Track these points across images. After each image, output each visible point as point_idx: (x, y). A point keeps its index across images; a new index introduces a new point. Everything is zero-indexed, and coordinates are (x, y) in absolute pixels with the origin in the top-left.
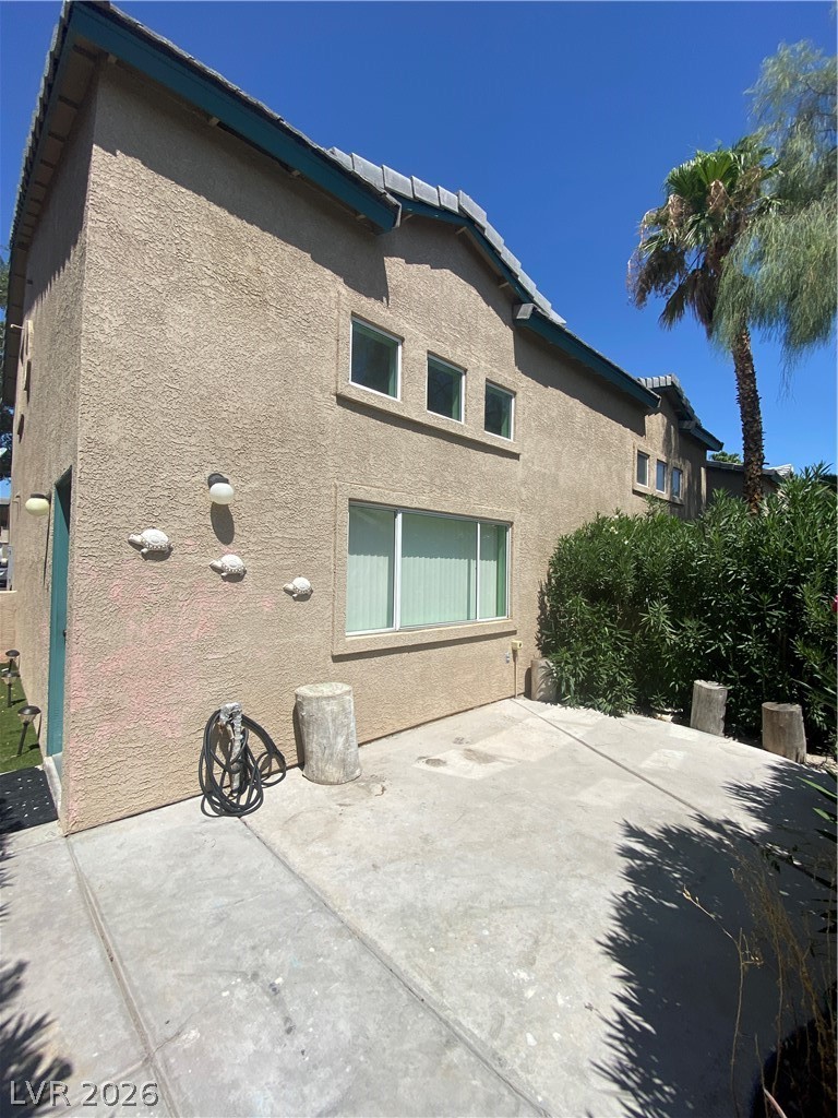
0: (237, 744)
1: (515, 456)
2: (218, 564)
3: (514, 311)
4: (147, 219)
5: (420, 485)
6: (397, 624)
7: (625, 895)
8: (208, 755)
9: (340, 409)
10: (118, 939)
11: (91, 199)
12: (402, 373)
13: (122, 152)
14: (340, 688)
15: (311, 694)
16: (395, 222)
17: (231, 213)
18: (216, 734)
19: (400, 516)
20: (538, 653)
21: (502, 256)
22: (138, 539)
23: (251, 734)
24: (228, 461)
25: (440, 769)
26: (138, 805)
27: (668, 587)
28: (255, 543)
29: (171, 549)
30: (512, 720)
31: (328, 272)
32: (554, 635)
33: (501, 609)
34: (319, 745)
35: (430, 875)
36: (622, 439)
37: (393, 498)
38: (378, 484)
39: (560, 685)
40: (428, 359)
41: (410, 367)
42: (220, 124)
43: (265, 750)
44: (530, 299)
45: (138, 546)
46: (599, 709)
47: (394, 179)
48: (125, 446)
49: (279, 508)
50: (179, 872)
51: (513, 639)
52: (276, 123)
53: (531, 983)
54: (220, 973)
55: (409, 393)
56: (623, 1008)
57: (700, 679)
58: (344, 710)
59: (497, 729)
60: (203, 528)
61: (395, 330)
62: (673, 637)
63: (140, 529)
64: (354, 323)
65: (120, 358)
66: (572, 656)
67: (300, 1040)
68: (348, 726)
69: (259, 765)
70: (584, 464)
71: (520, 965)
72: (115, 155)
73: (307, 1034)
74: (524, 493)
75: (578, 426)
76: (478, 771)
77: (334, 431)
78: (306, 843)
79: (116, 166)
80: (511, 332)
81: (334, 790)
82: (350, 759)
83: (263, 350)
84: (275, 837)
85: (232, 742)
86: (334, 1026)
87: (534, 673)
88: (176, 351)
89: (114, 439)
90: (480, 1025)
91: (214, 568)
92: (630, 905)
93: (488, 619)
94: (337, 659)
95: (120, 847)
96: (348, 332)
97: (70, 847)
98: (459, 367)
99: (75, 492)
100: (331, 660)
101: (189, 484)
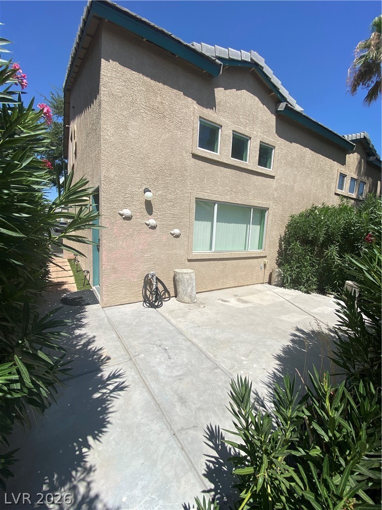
0: (154, 286)
1: (273, 177)
2: (148, 223)
3: (277, 106)
4: (121, 88)
5: (226, 191)
6: (213, 249)
7: (288, 346)
8: (145, 287)
9: (193, 160)
10: (121, 333)
11: (102, 82)
12: (220, 142)
13: (112, 60)
14: (190, 271)
15: (179, 272)
16: (220, 72)
17: (152, 79)
18: (147, 282)
19: (216, 205)
20: (276, 266)
21: (272, 80)
22: (121, 212)
23: (159, 283)
24: (151, 183)
25: (227, 303)
26: (123, 301)
27: (339, 239)
28: (160, 215)
29: (132, 216)
30: (260, 291)
31: (190, 99)
32: (284, 258)
33: (260, 247)
34: (182, 289)
35: (217, 331)
36: (331, 167)
37: (213, 197)
38: (208, 191)
39: (284, 279)
40: (233, 134)
41: (224, 138)
42: (147, 40)
43: (163, 289)
44: (285, 100)
45: (122, 215)
46: (300, 290)
47: (220, 51)
48: (116, 178)
49: (169, 202)
50: (137, 320)
51: (265, 260)
52: (169, 36)
53: (245, 361)
54: (150, 344)
55: (224, 150)
56: (276, 371)
57: (349, 280)
58: (191, 278)
59: (253, 293)
60: (142, 209)
61: (218, 122)
62: (339, 261)
63: (122, 209)
64: (200, 121)
65: (114, 145)
66: (290, 268)
67: (172, 361)
68: (192, 284)
69: (162, 294)
70: (309, 181)
71: (243, 356)
72: (109, 62)
73: (174, 360)
74: (276, 195)
75: (307, 162)
76: (242, 306)
77: (190, 169)
78: (177, 318)
79: (110, 66)
80: (275, 117)
81: (187, 305)
82: (193, 295)
83: (164, 137)
84: (166, 315)
85: (152, 284)
86: (182, 359)
87: (273, 274)
88: (132, 140)
89: (113, 176)
90: (226, 367)
91: (146, 224)
92: (289, 348)
93: (253, 250)
94: (189, 260)
95: (119, 312)
96: (197, 126)
97: (104, 311)
98: (247, 136)
99: (101, 195)
100: (187, 261)
101: (137, 192)
